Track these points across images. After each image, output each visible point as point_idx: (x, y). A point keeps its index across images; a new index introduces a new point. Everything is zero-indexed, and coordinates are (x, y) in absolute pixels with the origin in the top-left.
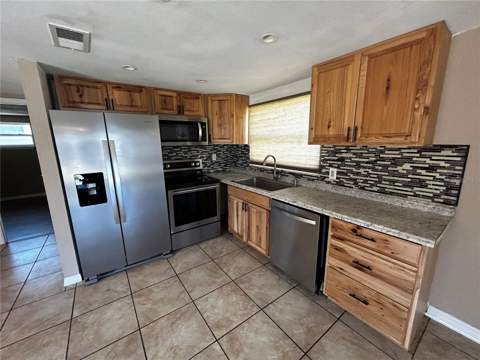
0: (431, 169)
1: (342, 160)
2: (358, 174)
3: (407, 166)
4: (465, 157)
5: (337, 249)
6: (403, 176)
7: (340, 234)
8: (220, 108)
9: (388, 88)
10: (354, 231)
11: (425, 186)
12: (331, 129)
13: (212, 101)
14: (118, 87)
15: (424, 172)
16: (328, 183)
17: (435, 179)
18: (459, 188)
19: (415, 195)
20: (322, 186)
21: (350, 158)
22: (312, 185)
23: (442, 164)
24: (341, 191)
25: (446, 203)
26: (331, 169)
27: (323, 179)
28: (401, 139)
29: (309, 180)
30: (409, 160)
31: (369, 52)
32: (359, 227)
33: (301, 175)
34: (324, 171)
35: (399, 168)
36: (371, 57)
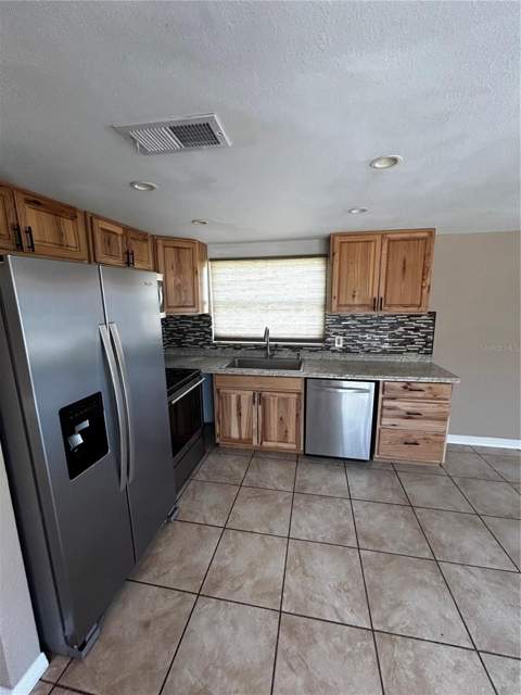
0: (416, 330)
1: (346, 327)
2: (364, 339)
3: (401, 329)
4: (434, 320)
5: (390, 409)
6: (399, 337)
7: (392, 394)
8: (179, 261)
9: (404, 268)
10: (405, 388)
11: (412, 343)
12: (356, 298)
13: (165, 247)
15: (412, 333)
16: (333, 351)
17: (419, 337)
18: (432, 342)
19: (408, 351)
20: (328, 355)
21: (354, 325)
22: (318, 356)
23: (422, 325)
24: (349, 357)
25: (426, 353)
26: (337, 337)
27: (328, 348)
28: (416, 309)
29: (311, 351)
30: (402, 324)
31: (391, 236)
32: (409, 383)
33: (301, 347)
34: (329, 339)
35: (396, 331)
36: (390, 241)
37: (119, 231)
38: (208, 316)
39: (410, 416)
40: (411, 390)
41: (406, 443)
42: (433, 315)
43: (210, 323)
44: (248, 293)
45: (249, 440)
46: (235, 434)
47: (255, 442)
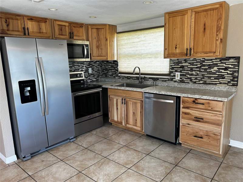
0: (226, 69)
1: (182, 67)
2: (192, 75)
3: (216, 68)
4: (239, 62)
5: (186, 114)
6: (214, 74)
7: (187, 105)
8: (98, 34)
9: (205, 29)
10: (194, 102)
11: (224, 78)
13: (92, 29)
14: (31, 19)
15: (223, 71)
16: (175, 81)
17: (228, 74)
18: (237, 77)
19: (220, 83)
20: (172, 84)
21: (187, 66)
22: (165, 84)
23: (230, 66)
24: (183, 85)
25: (233, 85)
26: (177, 73)
27: (172, 80)
29: (163, 81)
30: (216, 65)
31: (195, 10)
32: (196, 99)
33: (158, 79)
34: (172, 74)
35: (212, 70)
36: (196, 12)
37: (67, 24)
38: (116, 61)
39: (198, 119)
40: (197, 103)
41: (196, 136)
42: (238, 59)
43: (117, 65)
44: (133, 49)
45: (121, 123)
46: (116, 119)
47: (123, 124)
